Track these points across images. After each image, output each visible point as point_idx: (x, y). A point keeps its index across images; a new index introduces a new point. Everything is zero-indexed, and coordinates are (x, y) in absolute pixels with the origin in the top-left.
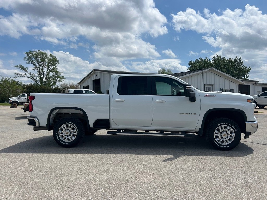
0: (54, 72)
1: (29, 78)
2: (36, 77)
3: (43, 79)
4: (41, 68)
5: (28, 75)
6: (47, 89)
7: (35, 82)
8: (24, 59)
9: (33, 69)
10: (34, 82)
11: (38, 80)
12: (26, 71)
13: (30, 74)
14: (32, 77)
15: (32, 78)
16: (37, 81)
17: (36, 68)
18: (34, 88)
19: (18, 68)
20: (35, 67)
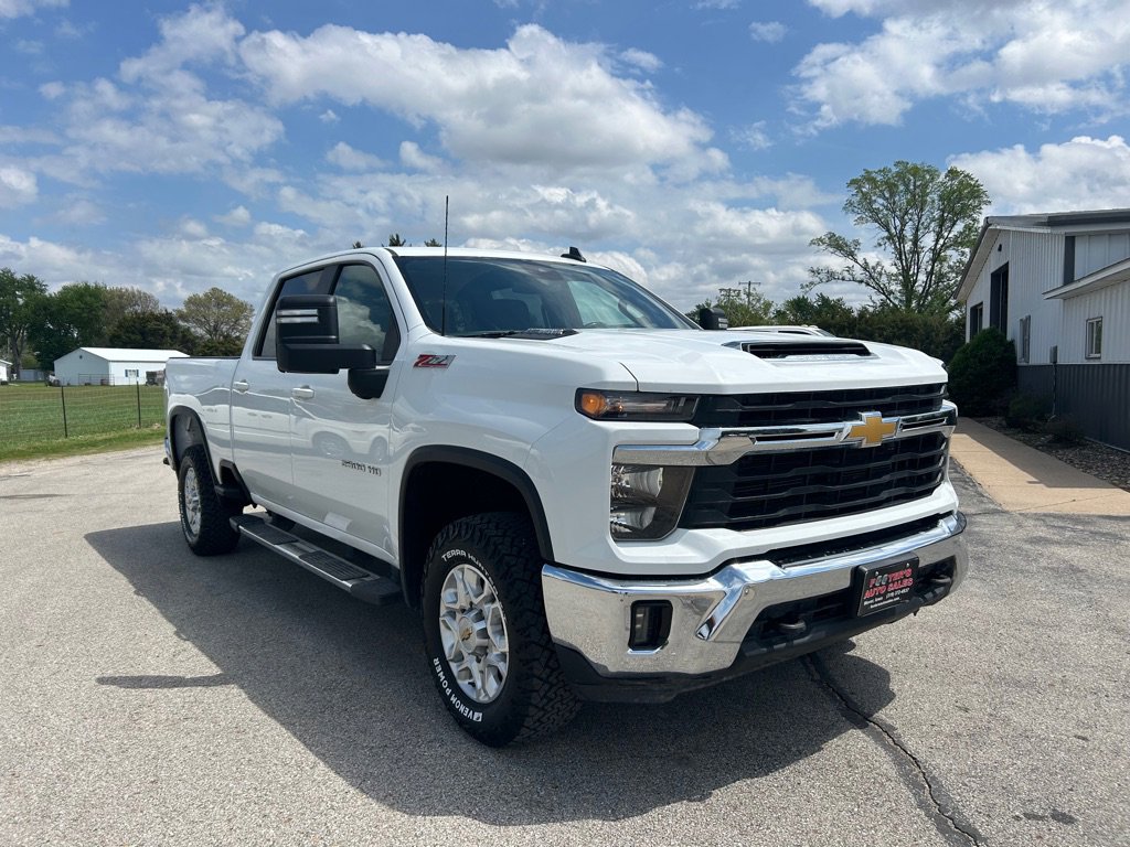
0: (962, 244)
1: (861, 282)
2: (889, 276)
3: (915, 281)
4: (908, 232)
5: (858, 272)
6: (925, 325)
7: (883, 297)
8: (844, 208)
9: (880, 245)
10: (879, 298)
11: (895, 287)
12: (851, 254)
13: (865, 267)
14: (871, 277)
15: (871, 281)
16: (892, 292)
17: (888, 238)
18: (870, 322)
19: (823, 247)
20: (886, 234)
